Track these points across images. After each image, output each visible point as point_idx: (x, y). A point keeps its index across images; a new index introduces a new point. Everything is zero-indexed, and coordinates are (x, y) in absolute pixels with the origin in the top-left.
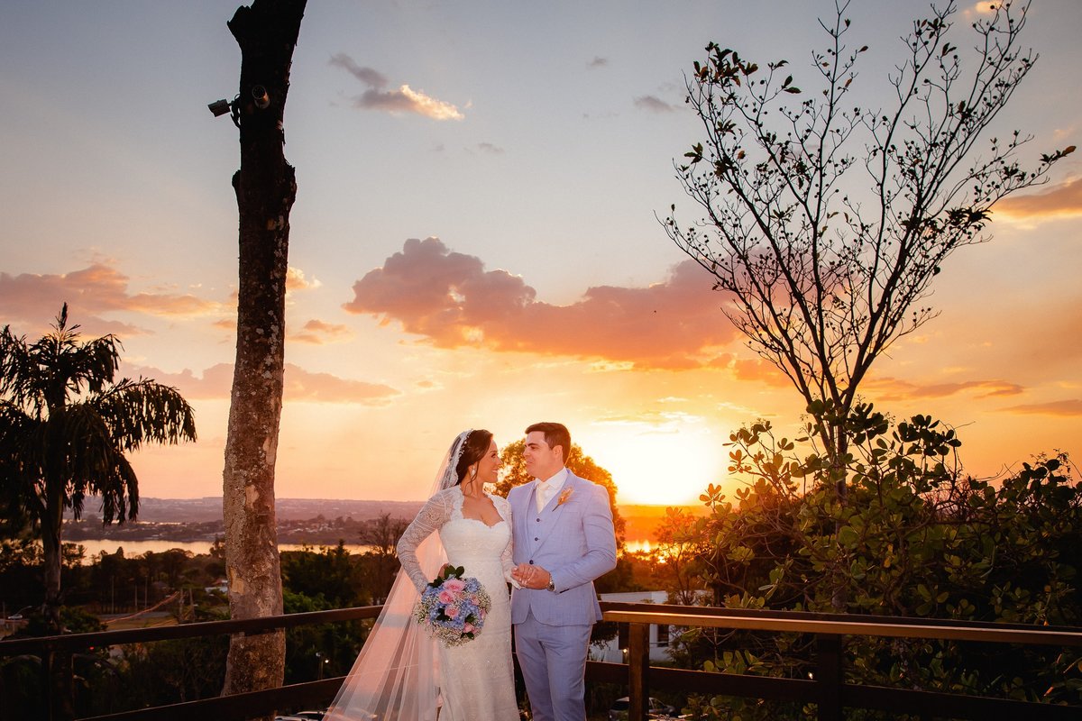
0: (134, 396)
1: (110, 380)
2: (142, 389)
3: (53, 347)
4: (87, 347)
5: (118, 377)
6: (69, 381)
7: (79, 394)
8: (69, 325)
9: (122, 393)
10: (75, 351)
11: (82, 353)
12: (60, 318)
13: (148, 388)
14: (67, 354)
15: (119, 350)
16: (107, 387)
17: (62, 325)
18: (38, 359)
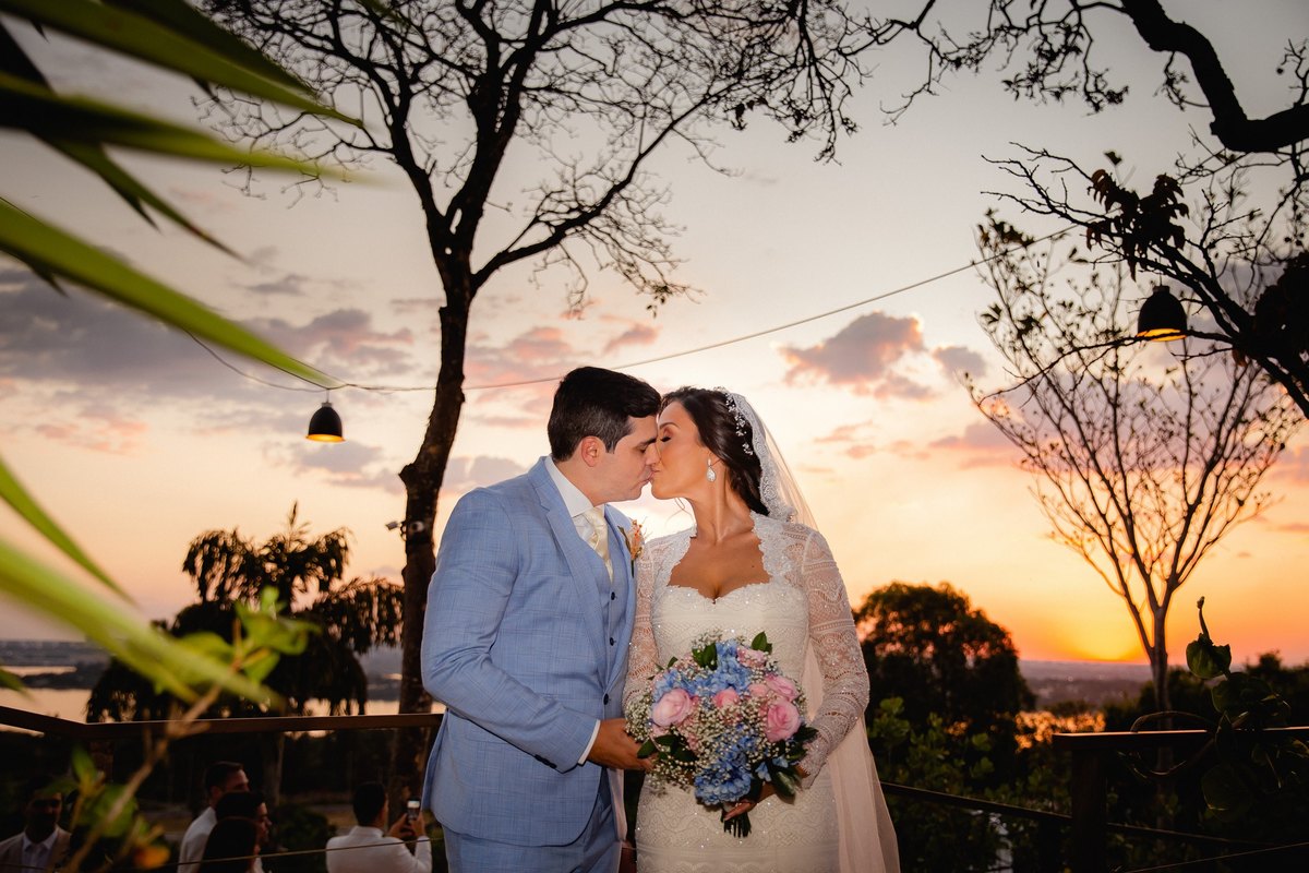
0: (364, 597)
1: (339, 578)
2: (373, 588)
3: (281, 545)
4: (318, 543)
5: (348, 575)
6: (298, 581)
7: (307, 594)
8: (299, 520)
9: (352, 593)
10: (304, 548)
11: (312, 550)
12: (291, 515)
13: (379, 587)
14: (294, 552)
15: (351, 546)
16: (336, 585)
17: (292, 522)
18: (266, 558)
